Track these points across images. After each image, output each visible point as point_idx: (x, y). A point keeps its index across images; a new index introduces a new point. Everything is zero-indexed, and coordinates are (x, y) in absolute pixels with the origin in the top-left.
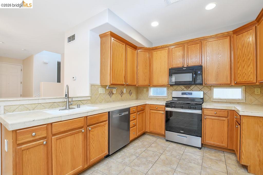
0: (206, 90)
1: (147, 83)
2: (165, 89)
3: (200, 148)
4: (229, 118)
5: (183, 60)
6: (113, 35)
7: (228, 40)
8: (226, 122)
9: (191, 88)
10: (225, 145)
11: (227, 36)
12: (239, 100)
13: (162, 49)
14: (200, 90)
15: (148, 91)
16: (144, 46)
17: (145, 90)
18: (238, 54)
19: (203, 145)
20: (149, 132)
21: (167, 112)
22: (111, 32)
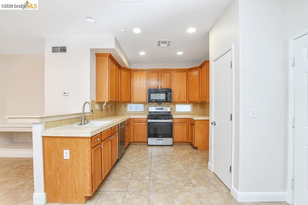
0: (172, 106)
1: (128, 100)
2: (142, 105)
3: (171, 145)
4: (187, 123)
5: (158, 83)
6: (111, 57)
7: (185, 74)
8: (186, 125)
9: (162, 104)
10: (185, 140)
11: (185, 71)
12: (190, 112)
13: (142, 72)
14: (168, 106)
15: (126, 106)
16: (127, 67)
17: (123, 106)
18: (191, 84)
19: (174, 143)
20: (133, 141)
21: (149, 123)
22: (110, 54)
